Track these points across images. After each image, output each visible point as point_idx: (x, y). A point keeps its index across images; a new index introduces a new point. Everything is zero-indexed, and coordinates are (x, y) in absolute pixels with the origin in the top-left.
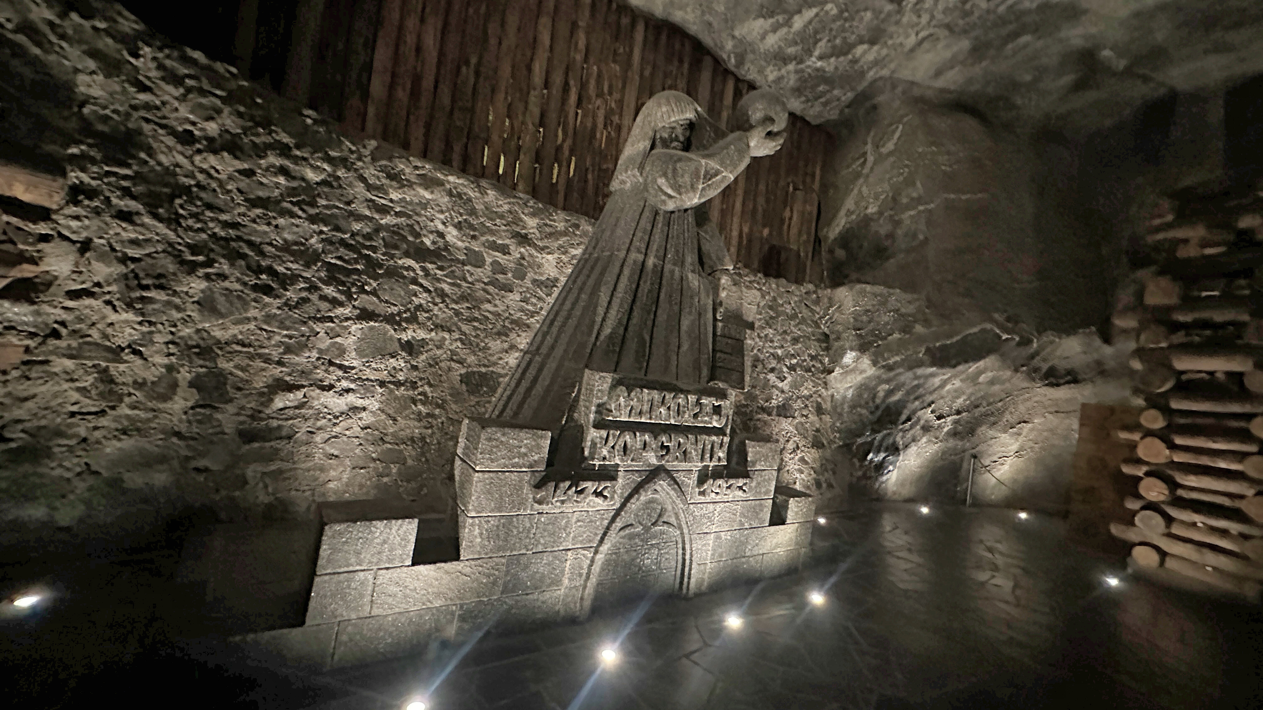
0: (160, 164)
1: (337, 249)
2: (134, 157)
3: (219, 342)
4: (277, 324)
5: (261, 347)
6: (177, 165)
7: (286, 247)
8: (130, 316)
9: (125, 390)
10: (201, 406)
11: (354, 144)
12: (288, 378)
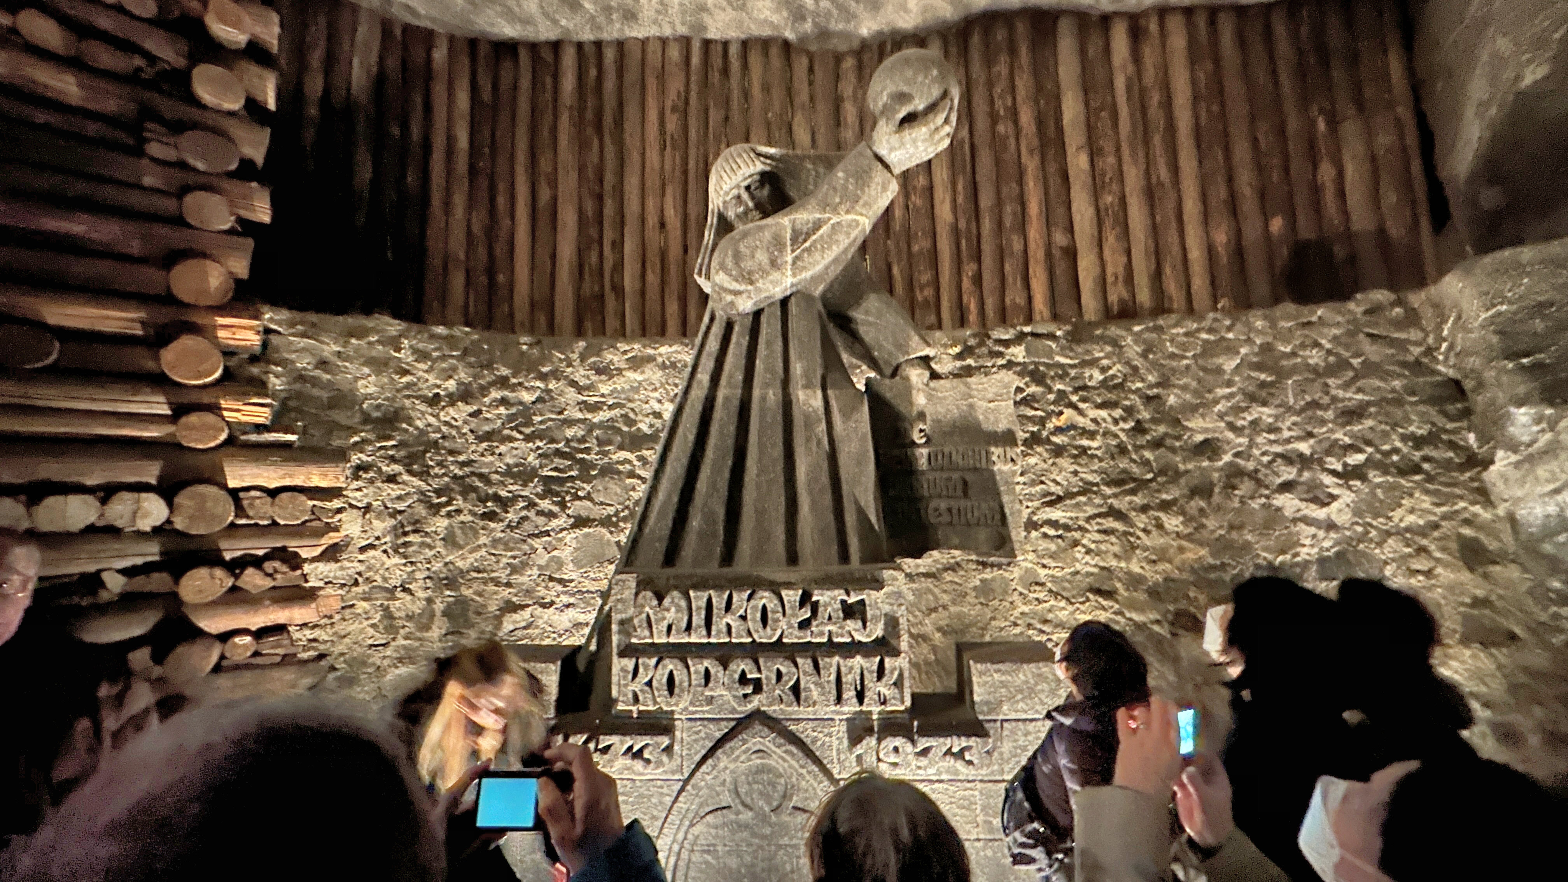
0: (417, 428)
1: (552, 461)
2: (397, 429)
3: (461, 571)
4: (502, 547)
5: (493, 571)
6: (429, 425)
7: (509, 472)
8: (397, 560)
9: (400, 623)
10: (452, 633)
11: (562, 353)
12: (514, 599)
